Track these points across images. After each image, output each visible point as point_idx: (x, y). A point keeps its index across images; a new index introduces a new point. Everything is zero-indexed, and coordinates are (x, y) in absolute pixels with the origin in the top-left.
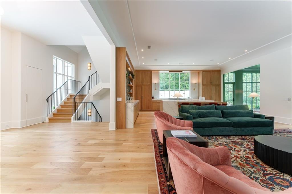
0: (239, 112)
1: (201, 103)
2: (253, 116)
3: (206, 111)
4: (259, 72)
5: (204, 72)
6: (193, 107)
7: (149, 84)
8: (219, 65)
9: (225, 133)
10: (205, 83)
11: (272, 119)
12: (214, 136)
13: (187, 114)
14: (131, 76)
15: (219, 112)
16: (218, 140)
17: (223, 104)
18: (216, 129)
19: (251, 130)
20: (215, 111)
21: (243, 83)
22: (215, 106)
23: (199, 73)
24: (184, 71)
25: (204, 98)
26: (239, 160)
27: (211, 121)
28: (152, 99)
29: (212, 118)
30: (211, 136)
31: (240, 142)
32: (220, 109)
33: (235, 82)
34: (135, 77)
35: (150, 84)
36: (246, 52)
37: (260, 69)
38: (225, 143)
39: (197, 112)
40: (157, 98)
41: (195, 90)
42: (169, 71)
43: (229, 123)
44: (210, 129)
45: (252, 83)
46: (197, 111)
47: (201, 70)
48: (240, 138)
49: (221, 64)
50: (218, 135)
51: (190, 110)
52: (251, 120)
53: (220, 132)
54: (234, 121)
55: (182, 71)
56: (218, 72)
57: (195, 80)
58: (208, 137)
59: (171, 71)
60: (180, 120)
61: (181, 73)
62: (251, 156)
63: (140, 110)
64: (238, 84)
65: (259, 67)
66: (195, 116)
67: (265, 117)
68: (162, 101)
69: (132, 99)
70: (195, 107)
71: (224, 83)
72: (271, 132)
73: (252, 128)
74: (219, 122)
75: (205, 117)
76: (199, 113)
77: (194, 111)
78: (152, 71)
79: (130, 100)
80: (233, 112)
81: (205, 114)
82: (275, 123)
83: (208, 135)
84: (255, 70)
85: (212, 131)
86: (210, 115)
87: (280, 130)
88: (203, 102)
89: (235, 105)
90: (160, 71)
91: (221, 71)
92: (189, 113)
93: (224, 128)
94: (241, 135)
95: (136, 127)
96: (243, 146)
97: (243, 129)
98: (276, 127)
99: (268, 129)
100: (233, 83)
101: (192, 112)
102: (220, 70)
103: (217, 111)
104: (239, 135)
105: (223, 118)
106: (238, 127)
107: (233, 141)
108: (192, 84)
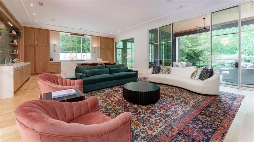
0: (120, 69)
1: (98, 64)
2: (128, 71)
3: (97, 70)
4: (133, 42)
5: (102, 39)
6: (88, 67)
7: (46, 44)
8: (112, 34)
9: (110, 85)
10: (103, 47)
11: (137, 72)
12: (102, 89)
13: (81, 74)
14: (14, 32)
15: (107, 70)
16: (104, 91)
17: (114, 64)
18: (103, 84)
19: (126, 80)
20: (105, 69)
21: (127, 49)
22: (105, 66)
23: (98, 39)
24: (85, 36)
25: (101, 60)
26: (113, 103)
27: (100, 78)
28: (50, 61)
29: (101, 75)
30: (100, 89)
31: (118, 90)
32: (108, 68)
33: (123, 48)
34: (23, 35)
35: (48, 45)
36: (127, 28)
37: (134, 40)
38: (109, 92)
39: (90, 72)
40: (57, 60)
41: (95, 52)
42: (70, 34)
43: (113, 77)
44: (99, 84)
45: (132, 49)
46: (90, 70)
47: (100, 37)
48: (119, 87)
49: (114, 34)
50: (105, 87)
51: (84, 70)
52: (126, 74)
53: (107, 85)
54: (116, 76)
55: (83, 36)
56: (113, 39)
57: (95, 45)
58: (98, 91)
59: (72, 34)
60: (71, 80)
61: (83, 37)
62: (121, 98)
63: (32, 74)
64: (124, 50)
65: (134, 39)
66: (89, 75)
67: (134, 71)
68: (61, 63)
69: (18, 62)
70: (90, 67)
71: (116, 48)
72: (136, 80)
73: (127, 79)
74: (106, 77)
75: (96, 75)
76: (92, 72)
77: (88, 71)
78: (50, 31)
79: (13, 62)
80: (116, 69)
81: (97, 72)
82: (138, 74)
83: (98, 89)
84: (132, 40)
85: (100, 85)
86: (100, 73)
87: (141, 78)
88: (99, 62)
89: (123, 63)
90: (60, 33)
91: (114, 40)
92: (83, 73)
93: (110, 81)
94: (120, 85)
95: (17, 96)
96: (119, 92)
97: (121, 80)
98: (139, 76)
99: (134, 78)
100: (122, 49)
101: (85, 72)
102: (113, 38)
103: (106, 69)
104: (119, 85)
105: (110, 74)
106: (119, 79)
107: (114, 90)
108: (92, 47)
